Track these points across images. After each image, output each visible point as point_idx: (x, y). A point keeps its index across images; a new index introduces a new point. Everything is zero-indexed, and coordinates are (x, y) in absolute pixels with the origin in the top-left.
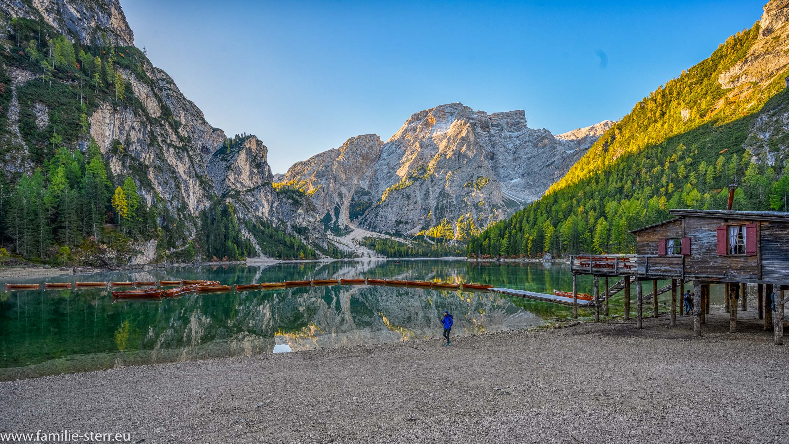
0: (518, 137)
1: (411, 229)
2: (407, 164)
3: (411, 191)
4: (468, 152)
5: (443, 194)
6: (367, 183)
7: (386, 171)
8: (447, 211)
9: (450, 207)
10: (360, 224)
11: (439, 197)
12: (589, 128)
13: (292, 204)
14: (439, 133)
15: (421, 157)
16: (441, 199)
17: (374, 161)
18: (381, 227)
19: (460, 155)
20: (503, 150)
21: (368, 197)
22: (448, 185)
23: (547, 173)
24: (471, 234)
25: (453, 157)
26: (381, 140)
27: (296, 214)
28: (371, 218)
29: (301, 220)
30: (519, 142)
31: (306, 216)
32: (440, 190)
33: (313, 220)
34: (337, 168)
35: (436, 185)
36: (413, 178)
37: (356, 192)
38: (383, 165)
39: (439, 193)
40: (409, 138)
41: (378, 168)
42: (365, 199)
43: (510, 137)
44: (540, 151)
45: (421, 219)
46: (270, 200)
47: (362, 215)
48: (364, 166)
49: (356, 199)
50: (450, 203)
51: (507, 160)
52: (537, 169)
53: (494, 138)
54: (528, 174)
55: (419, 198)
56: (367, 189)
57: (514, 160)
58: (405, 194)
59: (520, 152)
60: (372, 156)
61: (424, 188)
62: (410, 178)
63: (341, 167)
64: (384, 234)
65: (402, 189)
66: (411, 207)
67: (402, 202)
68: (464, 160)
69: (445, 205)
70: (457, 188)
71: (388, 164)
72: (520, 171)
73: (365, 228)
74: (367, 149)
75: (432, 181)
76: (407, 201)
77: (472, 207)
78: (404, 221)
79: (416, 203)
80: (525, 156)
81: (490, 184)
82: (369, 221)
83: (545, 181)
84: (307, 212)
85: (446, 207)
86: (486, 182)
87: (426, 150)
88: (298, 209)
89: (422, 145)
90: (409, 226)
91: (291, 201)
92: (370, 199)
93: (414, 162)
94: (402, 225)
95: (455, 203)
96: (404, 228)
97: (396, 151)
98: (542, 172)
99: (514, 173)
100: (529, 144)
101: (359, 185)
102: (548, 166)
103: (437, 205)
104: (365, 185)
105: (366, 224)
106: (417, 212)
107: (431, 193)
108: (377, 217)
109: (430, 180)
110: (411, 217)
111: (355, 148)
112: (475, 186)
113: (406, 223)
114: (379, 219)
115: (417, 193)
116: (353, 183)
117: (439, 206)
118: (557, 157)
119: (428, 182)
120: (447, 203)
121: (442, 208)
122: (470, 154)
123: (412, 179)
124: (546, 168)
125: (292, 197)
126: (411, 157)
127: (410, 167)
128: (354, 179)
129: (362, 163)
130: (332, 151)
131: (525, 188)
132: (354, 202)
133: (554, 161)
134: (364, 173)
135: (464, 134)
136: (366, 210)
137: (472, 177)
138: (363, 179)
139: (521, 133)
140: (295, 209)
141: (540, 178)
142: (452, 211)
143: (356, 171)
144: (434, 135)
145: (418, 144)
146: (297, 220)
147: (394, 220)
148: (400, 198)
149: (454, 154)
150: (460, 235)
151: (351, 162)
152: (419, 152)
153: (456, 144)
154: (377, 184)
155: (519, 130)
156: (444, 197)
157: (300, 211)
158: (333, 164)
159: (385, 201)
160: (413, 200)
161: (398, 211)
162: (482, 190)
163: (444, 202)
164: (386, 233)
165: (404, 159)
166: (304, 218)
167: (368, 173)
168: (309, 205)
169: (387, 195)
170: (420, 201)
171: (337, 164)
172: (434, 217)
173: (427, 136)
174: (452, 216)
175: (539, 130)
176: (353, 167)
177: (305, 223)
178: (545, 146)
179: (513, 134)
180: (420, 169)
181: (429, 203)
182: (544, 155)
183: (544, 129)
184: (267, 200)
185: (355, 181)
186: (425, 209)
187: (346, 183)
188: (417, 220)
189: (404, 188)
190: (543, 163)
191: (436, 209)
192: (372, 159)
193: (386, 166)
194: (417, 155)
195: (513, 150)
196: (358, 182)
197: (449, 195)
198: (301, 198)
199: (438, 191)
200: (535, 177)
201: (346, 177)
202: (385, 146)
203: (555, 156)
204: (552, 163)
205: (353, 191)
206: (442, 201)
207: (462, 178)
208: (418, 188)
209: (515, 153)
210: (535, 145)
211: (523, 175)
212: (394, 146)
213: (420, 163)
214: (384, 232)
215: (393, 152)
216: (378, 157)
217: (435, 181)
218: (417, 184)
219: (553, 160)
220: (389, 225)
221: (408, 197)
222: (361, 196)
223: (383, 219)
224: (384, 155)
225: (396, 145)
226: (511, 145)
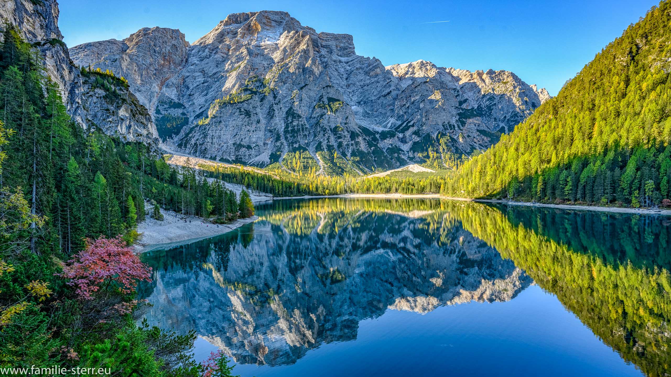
0: (347, 63)
1: (256, 156)
2: (234, 74)
3: (251, 106)
4: (313, 67)
5: (291, 113)
6: (175, 92)
7: (201, 79)
8: (300, 135)
9: (303, 130)
10: (180, 146)
11: (287, 118)
12: (407, 64)
13: (105, 97)
14: (269, 43)
15: (252, 67)
16: (290, 119)
17: (180, 65)
18: (213, 151)
19: (304, 70)
20: (336, 73)
21: (180, 111)
22: (296, 103)
23: (384, 102)
24: (338, 164)
25: (297, 72)
26: (186, 39)
27: (115, 118)
28: (195, 138)
29: (124, 130)
30: (350, 68)
31: (132, 123)
32: (287, 109)
33: (145, 132)
34: (129, 65)
35: (282, 102)
36: (249, 90)
37: (162, 102)
38: (194, 71)
39: (287, 113)
40: (227, 43)
41: (188, 74)
42: (177, 112)
43: (340, 62)
44: (373, 80)
45: (267, 144)
46: (67, 78)
47: (177, 133)
48: (165, 70)
49: (163, 112)
50: (302, 125)
51: (341, 85)
52: (373, 98)
53: (326, 60)
54: (365, 103)
55: (261, 117)
56: (177, 101)
57: (348, 86)
58: (242, 110)
59: (353, 79)
60: (177, 59)
61: (266, 104)
62: (246, 90)
63: (135, 64)
64: (220, 160)
65: (238, 103)
66: (253, 128)
67: (240, 120)
68: (309, 77)
69: (296, 128)
70: (306, 108)
71: (203, 71)
72: (355, 98)
73: (187, 151)
74: (169, 48)
75: (275, 97)
76: (246, 119)
77: (330, 132)
78: (245, 144)
79: (258, 122)
80: (357, 83)
81: (344, 107)
82: (193, 141)
83: (383, 111)
84: (134, 116)
85: (299, 130)
86: (339, 104)
87: (258, 60)
88: (118, 107)
89: (250, 53)
90: (253, 152)
91: (101, 92)
92: (183, 114)
93: (243, 72)
94: (243, 149)
95: (307, 126)
96: (247, 153)
97: (210, 56)
98: (379, 101)
99: (350, 100)
100: (360, 71)
101: (163, 94)
102: (385, 96)
103: (287, 127)
104: (172, 94)
105: (188, 146)
106: (261, 134)
107: (276, 112)
108: (205, 137)
109: (272, 95)
110: (254, 140)
111: (152, 44)
112: (328, 108)
113: (249, 147)
114: (209, 140)
115: (258, 110)
116: (153, 90)
117: (290, 129)
118: (392, 88)
119: (270, 98)
120: (298, 125)
121: (293, 131)
122: (317, 71)
123: (249, 92)
124: (382, 98)
125: (103, 85)
126: (236, 65)
127: (239, 77)
128: (154, 85)
129: (163, 66)
130: (112, 42)
131: (364, 116)
132: (161, 116)
133: (391, 91)
134: (167, 79)
135: (303, 46)
136: (182, 127)
137: (322, 97)
138: (167, 86)
139: (350, 59)
140: (112, 108)
141: (378, 107)
142: (305, 135)
143: (155, 74)
144: (263, 44)
145: (244, 51)
146: (119, 128)
147: (231, 142)
148: (237, 114)
149: (299, 68)
150: (326, 166)
151: (148, 61)
152: (249, 61)
153: (298, 57)
154: (190, 95)
155: (348, 55)
156: (295, 117)
157: (122, 112)
158: (122, 58)
159: (215, 117)
160: (254, 118)
161: (235, 131)
162: (338, 114)
163: (294, 124)
164: (222, 160)
165: (227, 66)
166: (129, 127)
167: (174, 79)
168: (135, 104)
169: (217, 108)
170: (263, 121)
171: (129, 60)
172: (285, 142)
173: (254, 43)
174: (306, 141)
175: (368, 58)
176: (152, 68)
177: (131, 136)
178: (377, 75)
179: (343, 59)
180: (256, 81)
181: (276, 124)
182: (379, 85)
183: (374, 58)
184: (62, 77)
185: (157, 89)
186: (271, 131)
187: (143, 89)
188: (262, 144)
189: (241, 102)
190: (379, 92)
191: (286, 132)
192: (177, 62)
193: (199, 74)
194: (247, 64)
195: (345, 76)
196: (161, 89)
197: (299, 116)
198: (121, 89)
199: (285, 110)
200: (372, 106)
201: (142, 80)
202: (193, 48)
203: (390, 86)
204: (389, 93)
205: (155, 100)
206: (291, 123)
207: (310, 97)
208: (259, 104)
209: (347, 79)
210: (367, 73)
211: (359, 103)
212: (207, 50)
213: (251, 74)
214: (218, 158)
215: (206, 57)
216: (186, 61)
217: (279, 97)
218: (257, 98)
219: (388, 91)
220: (224, 148)
221: (248, 114)
222: (170, 108)
223: (215, 140)
224: (194, 60)
225: (209, 49)
226: (343, 70)
